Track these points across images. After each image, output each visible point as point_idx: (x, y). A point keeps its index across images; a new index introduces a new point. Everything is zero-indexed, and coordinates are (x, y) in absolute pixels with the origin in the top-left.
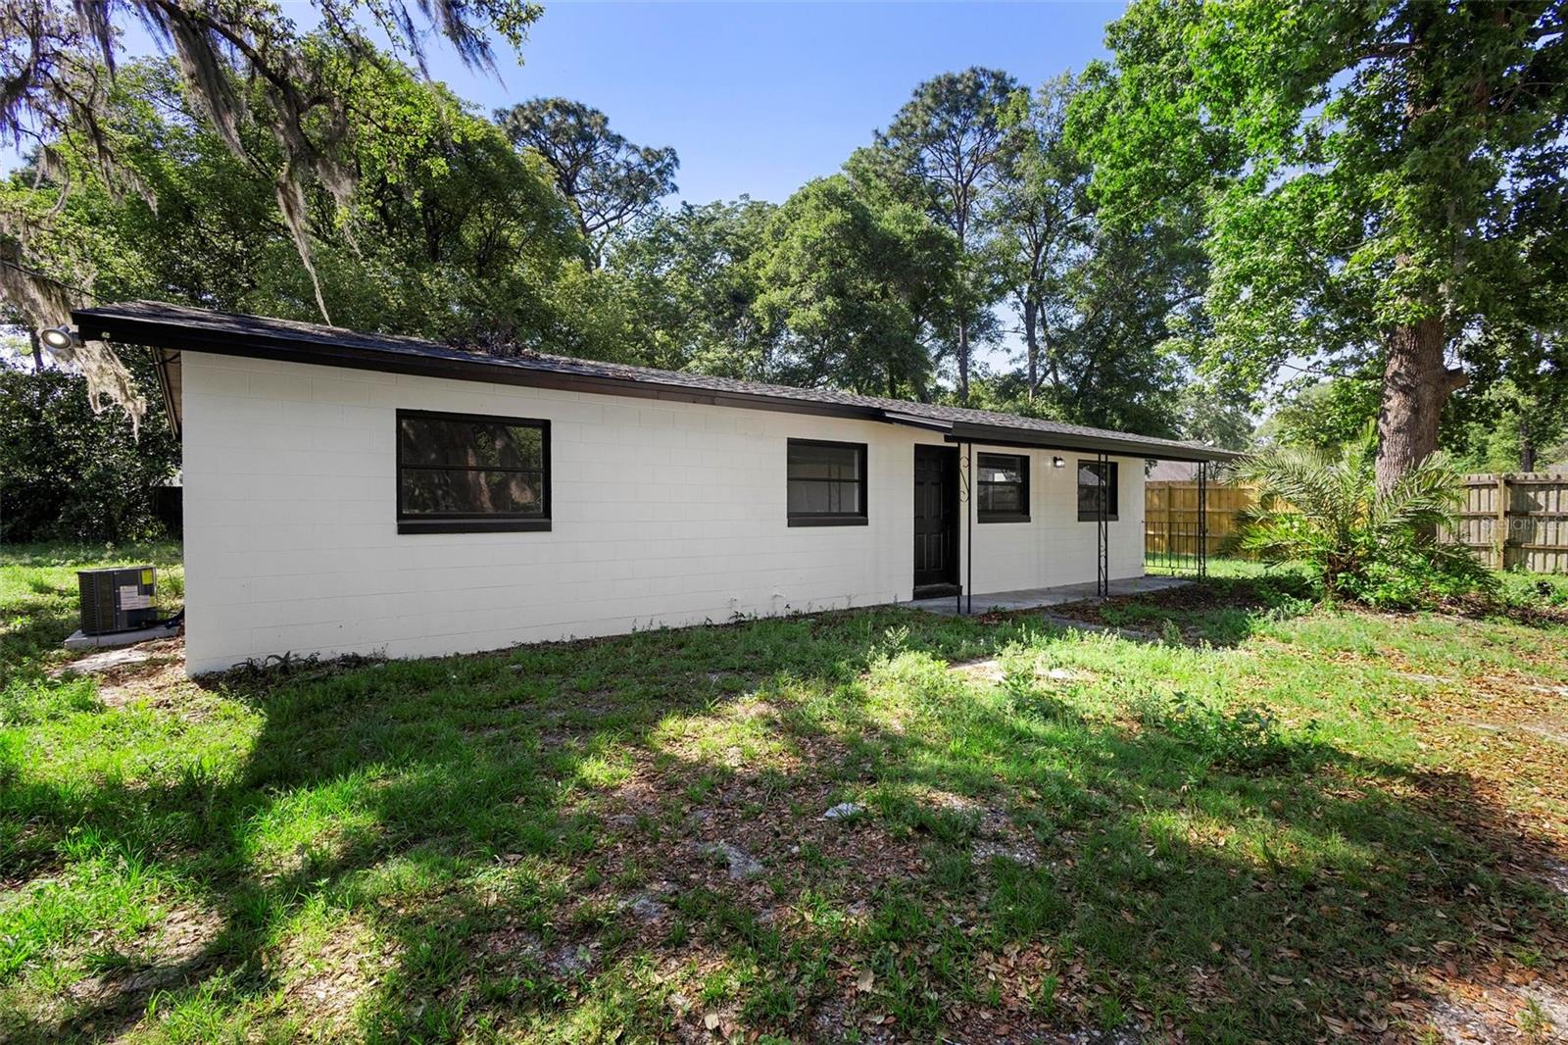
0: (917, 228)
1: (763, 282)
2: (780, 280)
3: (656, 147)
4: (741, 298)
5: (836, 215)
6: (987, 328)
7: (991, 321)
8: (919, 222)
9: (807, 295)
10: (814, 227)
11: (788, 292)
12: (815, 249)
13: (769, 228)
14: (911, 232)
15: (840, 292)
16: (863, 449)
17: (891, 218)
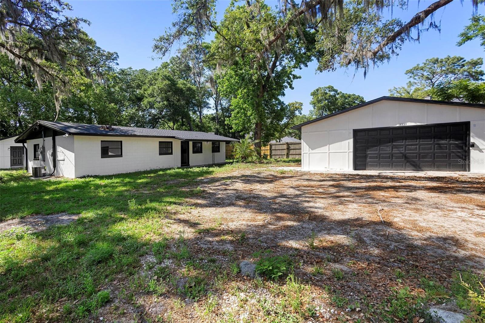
0: (186, 87)
1: (146, 95)
2: (152, 96)
3: (111, 52)
4: (140, 99)
5: (167, 82)
6: (206, 105)
7: (208, 104)
8: (187, 85)
9: (159, 100)
10: (161, 84)
11: (154, 99)
12: (161, 90)
13: (147, 80)
14: (185, 87)
15: (168, 100)
16: (172, 142)
17: (180, 83)
